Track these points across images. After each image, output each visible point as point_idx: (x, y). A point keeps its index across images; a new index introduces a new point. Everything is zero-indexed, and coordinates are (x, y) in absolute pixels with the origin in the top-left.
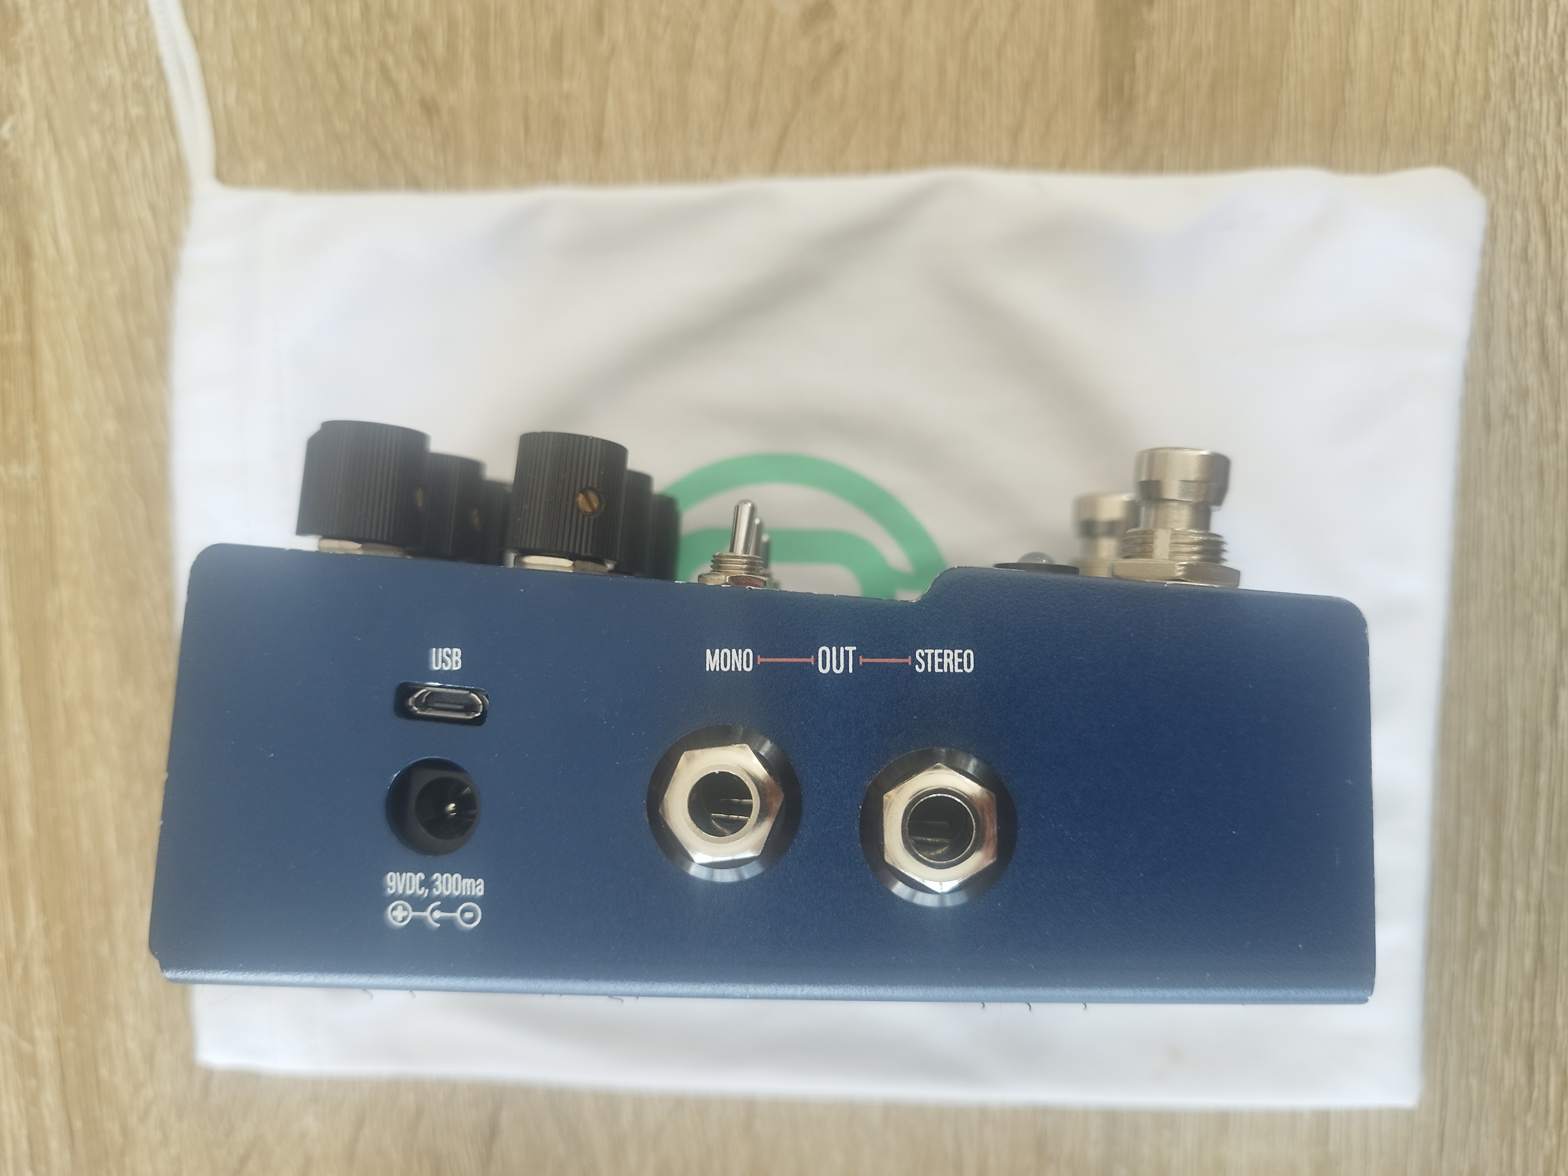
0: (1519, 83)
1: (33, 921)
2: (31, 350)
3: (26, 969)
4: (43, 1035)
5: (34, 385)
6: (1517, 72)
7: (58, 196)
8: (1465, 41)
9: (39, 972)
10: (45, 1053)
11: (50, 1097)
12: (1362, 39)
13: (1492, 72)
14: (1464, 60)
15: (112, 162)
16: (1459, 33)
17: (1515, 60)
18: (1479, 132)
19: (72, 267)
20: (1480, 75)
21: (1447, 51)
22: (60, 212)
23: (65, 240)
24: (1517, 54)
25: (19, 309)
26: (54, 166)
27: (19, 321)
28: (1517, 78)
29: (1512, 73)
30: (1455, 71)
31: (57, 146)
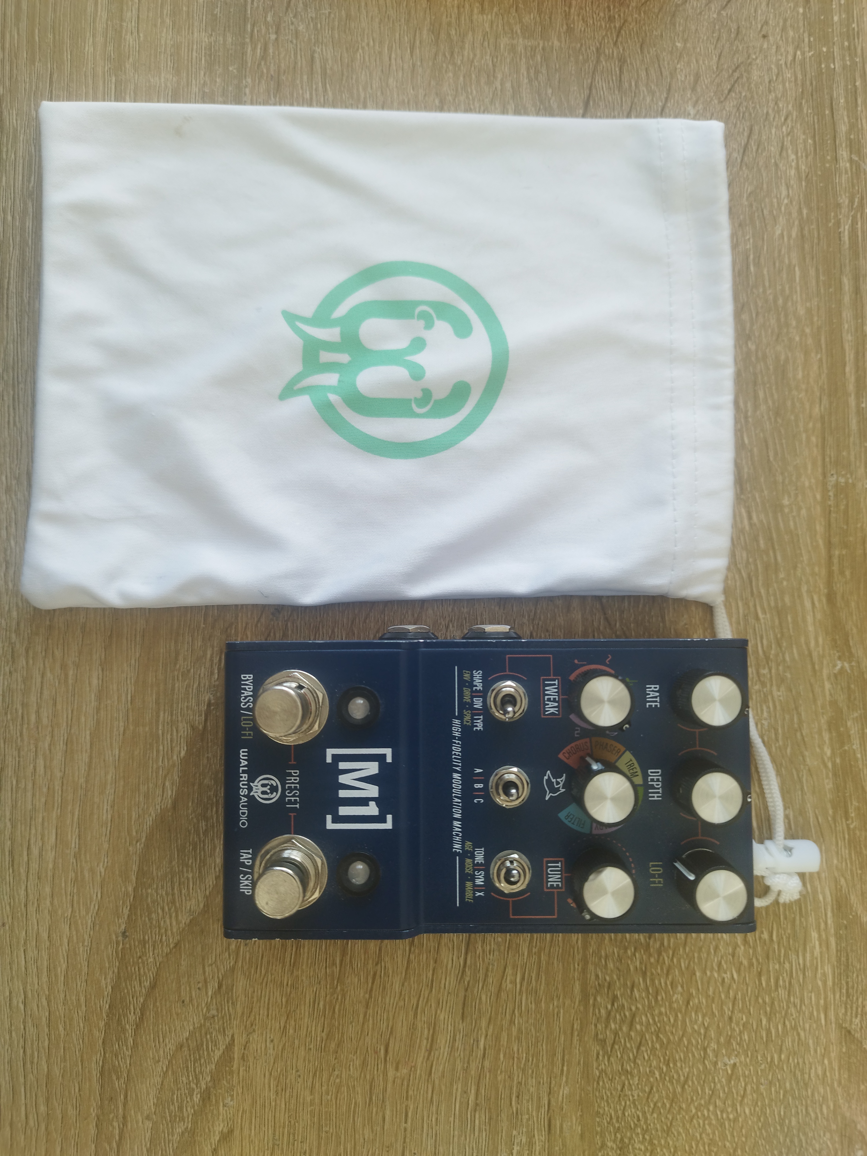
0: (9, 657)
1: (846, 229)
2: (829, 545)
3: (852, 202)
4: (844, 164)
5: (829, 526)
6: (10, 663)
7: (811, 628)
8: (39, 680)
9: (844, 200)
10: (844, 153)
11: (843, 128)
12: (95, 682)
13: (24, 663)
14: (39, 670)
15: (779, 645)
16: (42, 683)
17: (12, 669)
18: (31, 630)
19: (804, 589)
20: (31, 662)
21: (49, 674)
22: (809, 619)
23: (808, 604)
24: (10, 672)
25: (835, 568)
26: (812, 644)
27: (835, 561)
28: (10, 659)
29: (13, 662)
30: (44, 664)
31: (810, 655)
